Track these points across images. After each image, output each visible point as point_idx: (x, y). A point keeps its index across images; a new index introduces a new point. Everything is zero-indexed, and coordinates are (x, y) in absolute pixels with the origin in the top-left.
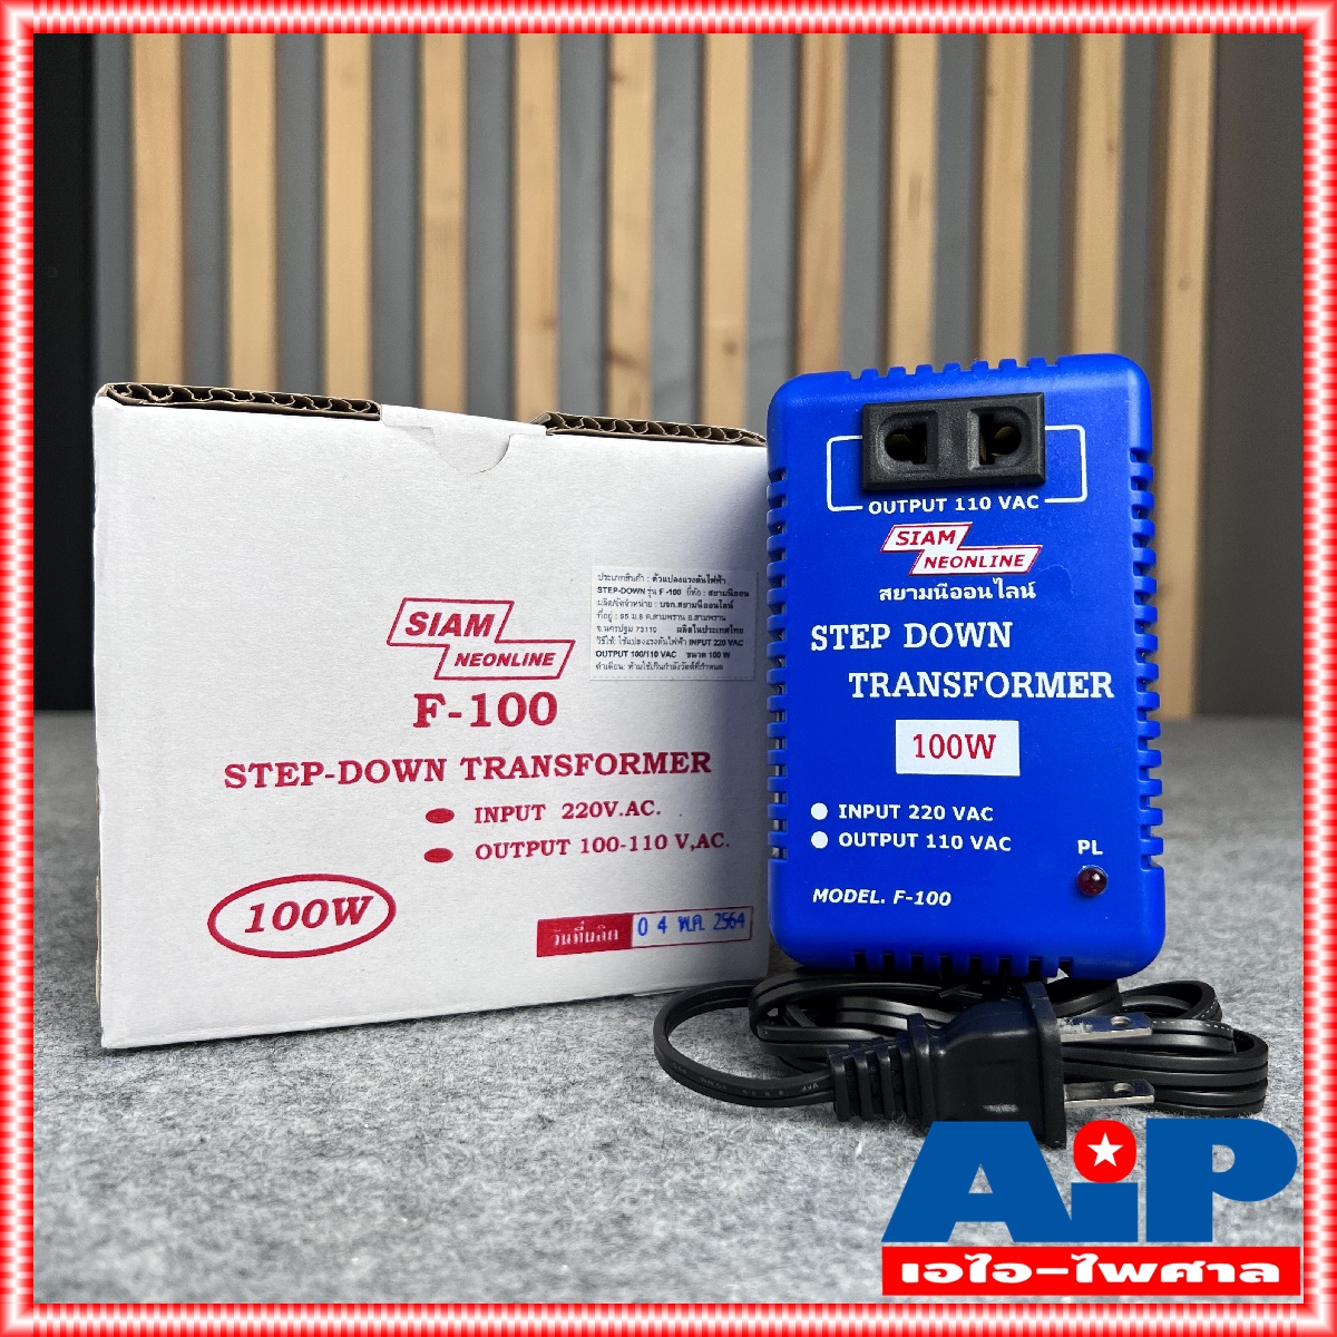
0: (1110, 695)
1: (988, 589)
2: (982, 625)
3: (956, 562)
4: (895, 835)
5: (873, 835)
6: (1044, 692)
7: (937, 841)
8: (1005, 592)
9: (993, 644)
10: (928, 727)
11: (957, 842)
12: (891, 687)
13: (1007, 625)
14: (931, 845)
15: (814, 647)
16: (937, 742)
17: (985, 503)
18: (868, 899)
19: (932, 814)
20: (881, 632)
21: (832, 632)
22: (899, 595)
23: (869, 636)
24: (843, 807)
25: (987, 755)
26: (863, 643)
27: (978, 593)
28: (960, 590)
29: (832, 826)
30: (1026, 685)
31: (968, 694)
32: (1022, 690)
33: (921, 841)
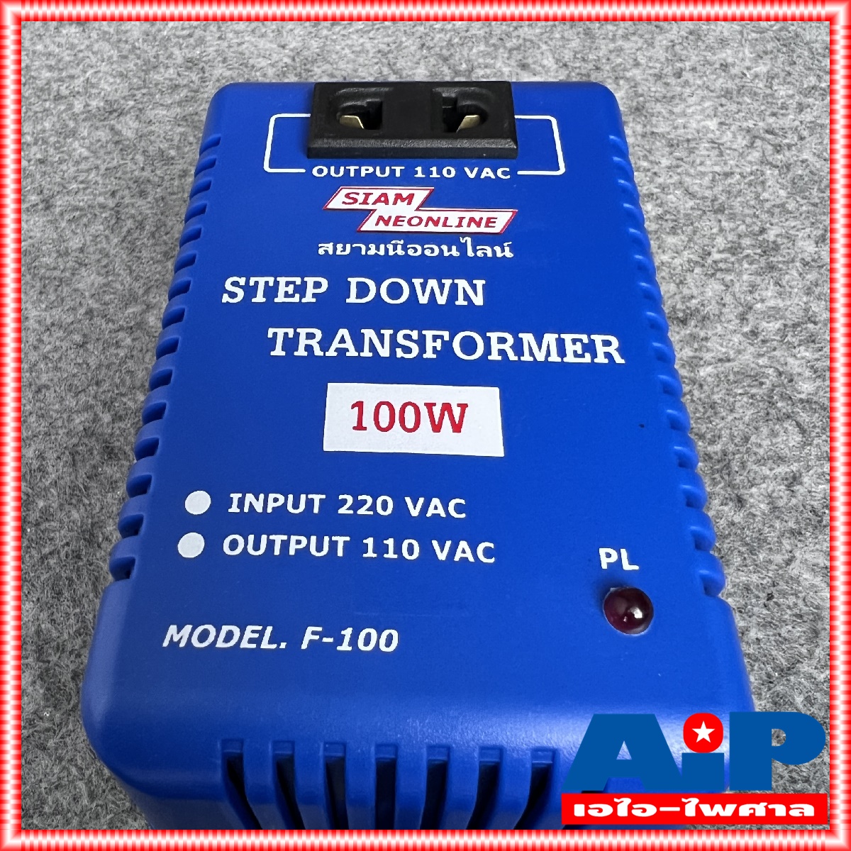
0: (619, 360)
1: (454, 248)
2: (447, 282)
3: (415, 221)
4: (313, 539)
5: (278, 539)
6: (532, 354)
7: (380, 548)
8: (475, 251)
9: (461, 301)
10: (371, 393)
11: (411, 550)
12: (325, 345)
13: (480, 283)
14: (370, 554)
15: (226, 298)
16: (384, 411)
17: (450, 172)
18: (258, 641)
19: (373, 507)
20: (317, 285)
21: (252, 283)
22: (343, 250)
23: (301, 290)
24: (236, 497)
25: (457, 428)
26: (292, 296)
27: (441, 251)
28: (419, 248)
29: (213, 525)
30: (506, 347)
31: (429, 354)
32: (502, 352)
33: (355, 548)
